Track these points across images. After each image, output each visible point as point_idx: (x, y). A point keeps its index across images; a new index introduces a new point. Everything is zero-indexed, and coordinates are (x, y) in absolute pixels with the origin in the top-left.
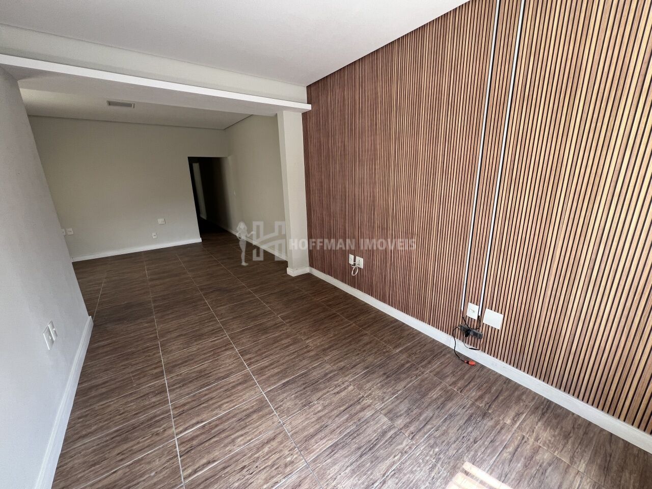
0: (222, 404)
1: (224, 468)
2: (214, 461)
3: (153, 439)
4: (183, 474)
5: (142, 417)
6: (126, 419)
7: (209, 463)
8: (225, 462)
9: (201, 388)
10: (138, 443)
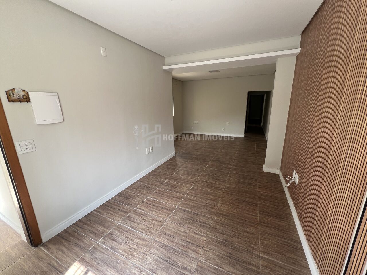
0: (165, 199)
1: (143, 215)
2: (144, 211)
3: (146, 193)
4: (138, 207)
5: (151, 186)
6: (149, 184)
7: (143, 210)
8: (145, 214)
9: (168, 190)
10: (143, 191)
